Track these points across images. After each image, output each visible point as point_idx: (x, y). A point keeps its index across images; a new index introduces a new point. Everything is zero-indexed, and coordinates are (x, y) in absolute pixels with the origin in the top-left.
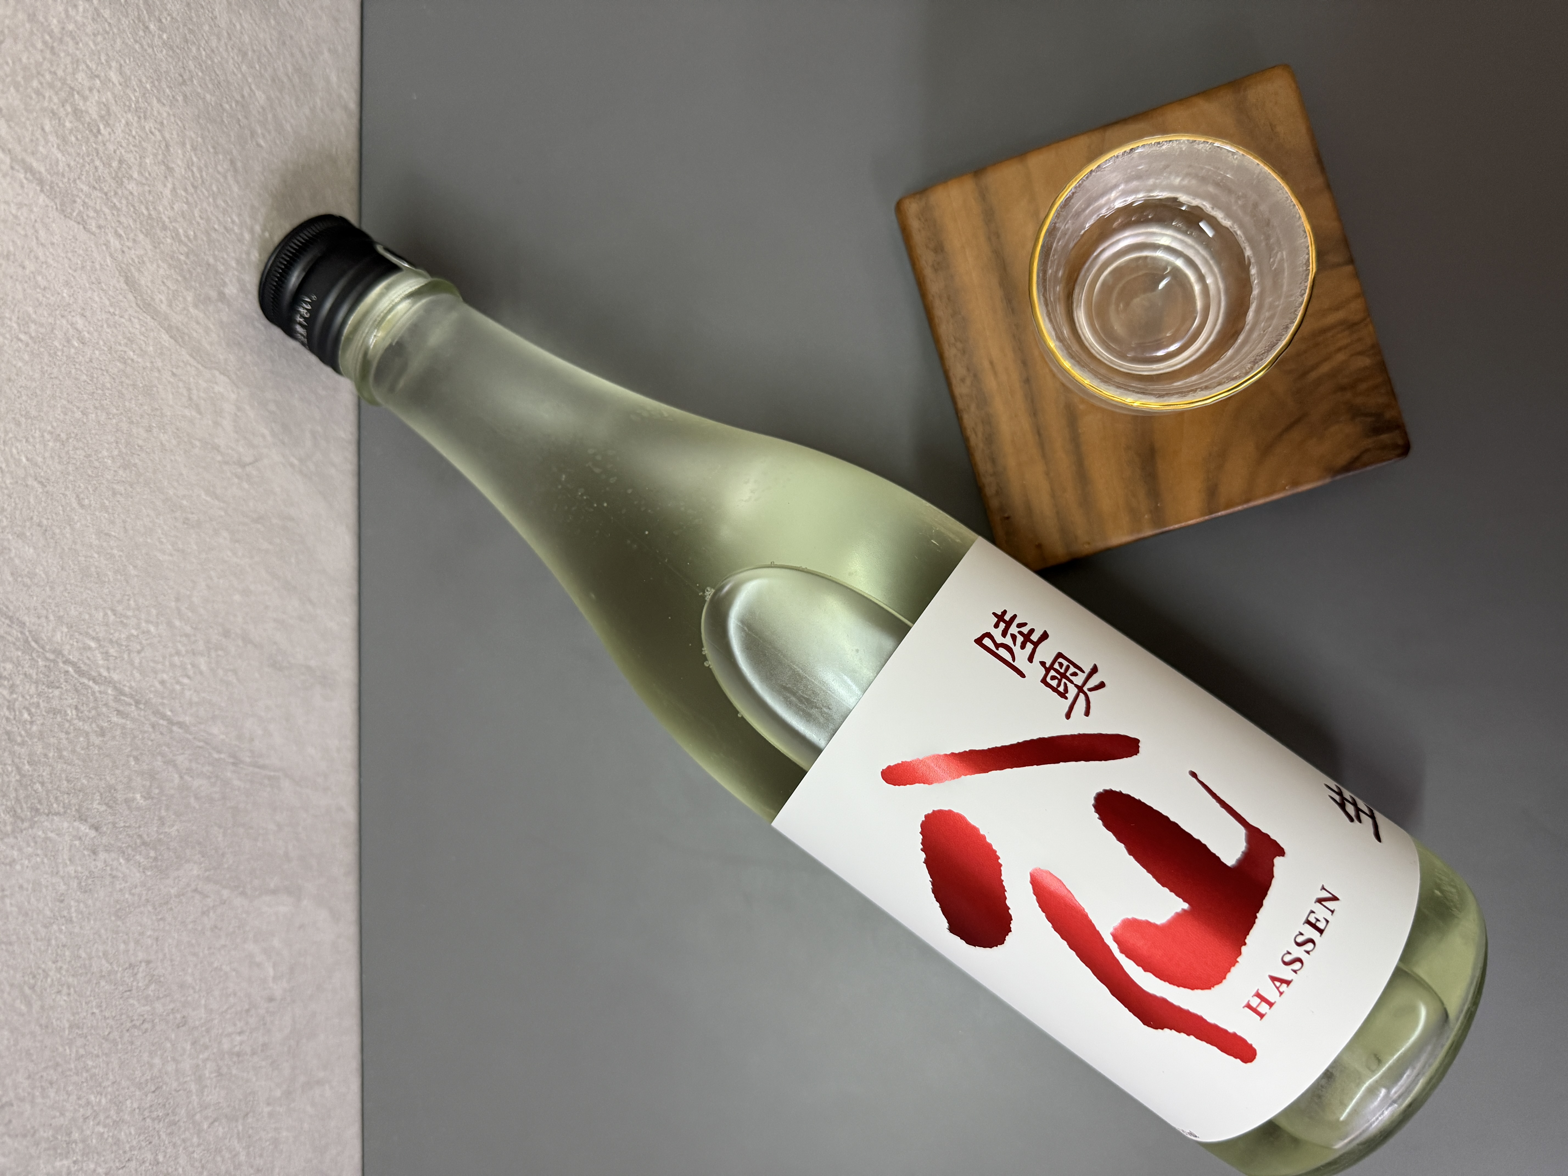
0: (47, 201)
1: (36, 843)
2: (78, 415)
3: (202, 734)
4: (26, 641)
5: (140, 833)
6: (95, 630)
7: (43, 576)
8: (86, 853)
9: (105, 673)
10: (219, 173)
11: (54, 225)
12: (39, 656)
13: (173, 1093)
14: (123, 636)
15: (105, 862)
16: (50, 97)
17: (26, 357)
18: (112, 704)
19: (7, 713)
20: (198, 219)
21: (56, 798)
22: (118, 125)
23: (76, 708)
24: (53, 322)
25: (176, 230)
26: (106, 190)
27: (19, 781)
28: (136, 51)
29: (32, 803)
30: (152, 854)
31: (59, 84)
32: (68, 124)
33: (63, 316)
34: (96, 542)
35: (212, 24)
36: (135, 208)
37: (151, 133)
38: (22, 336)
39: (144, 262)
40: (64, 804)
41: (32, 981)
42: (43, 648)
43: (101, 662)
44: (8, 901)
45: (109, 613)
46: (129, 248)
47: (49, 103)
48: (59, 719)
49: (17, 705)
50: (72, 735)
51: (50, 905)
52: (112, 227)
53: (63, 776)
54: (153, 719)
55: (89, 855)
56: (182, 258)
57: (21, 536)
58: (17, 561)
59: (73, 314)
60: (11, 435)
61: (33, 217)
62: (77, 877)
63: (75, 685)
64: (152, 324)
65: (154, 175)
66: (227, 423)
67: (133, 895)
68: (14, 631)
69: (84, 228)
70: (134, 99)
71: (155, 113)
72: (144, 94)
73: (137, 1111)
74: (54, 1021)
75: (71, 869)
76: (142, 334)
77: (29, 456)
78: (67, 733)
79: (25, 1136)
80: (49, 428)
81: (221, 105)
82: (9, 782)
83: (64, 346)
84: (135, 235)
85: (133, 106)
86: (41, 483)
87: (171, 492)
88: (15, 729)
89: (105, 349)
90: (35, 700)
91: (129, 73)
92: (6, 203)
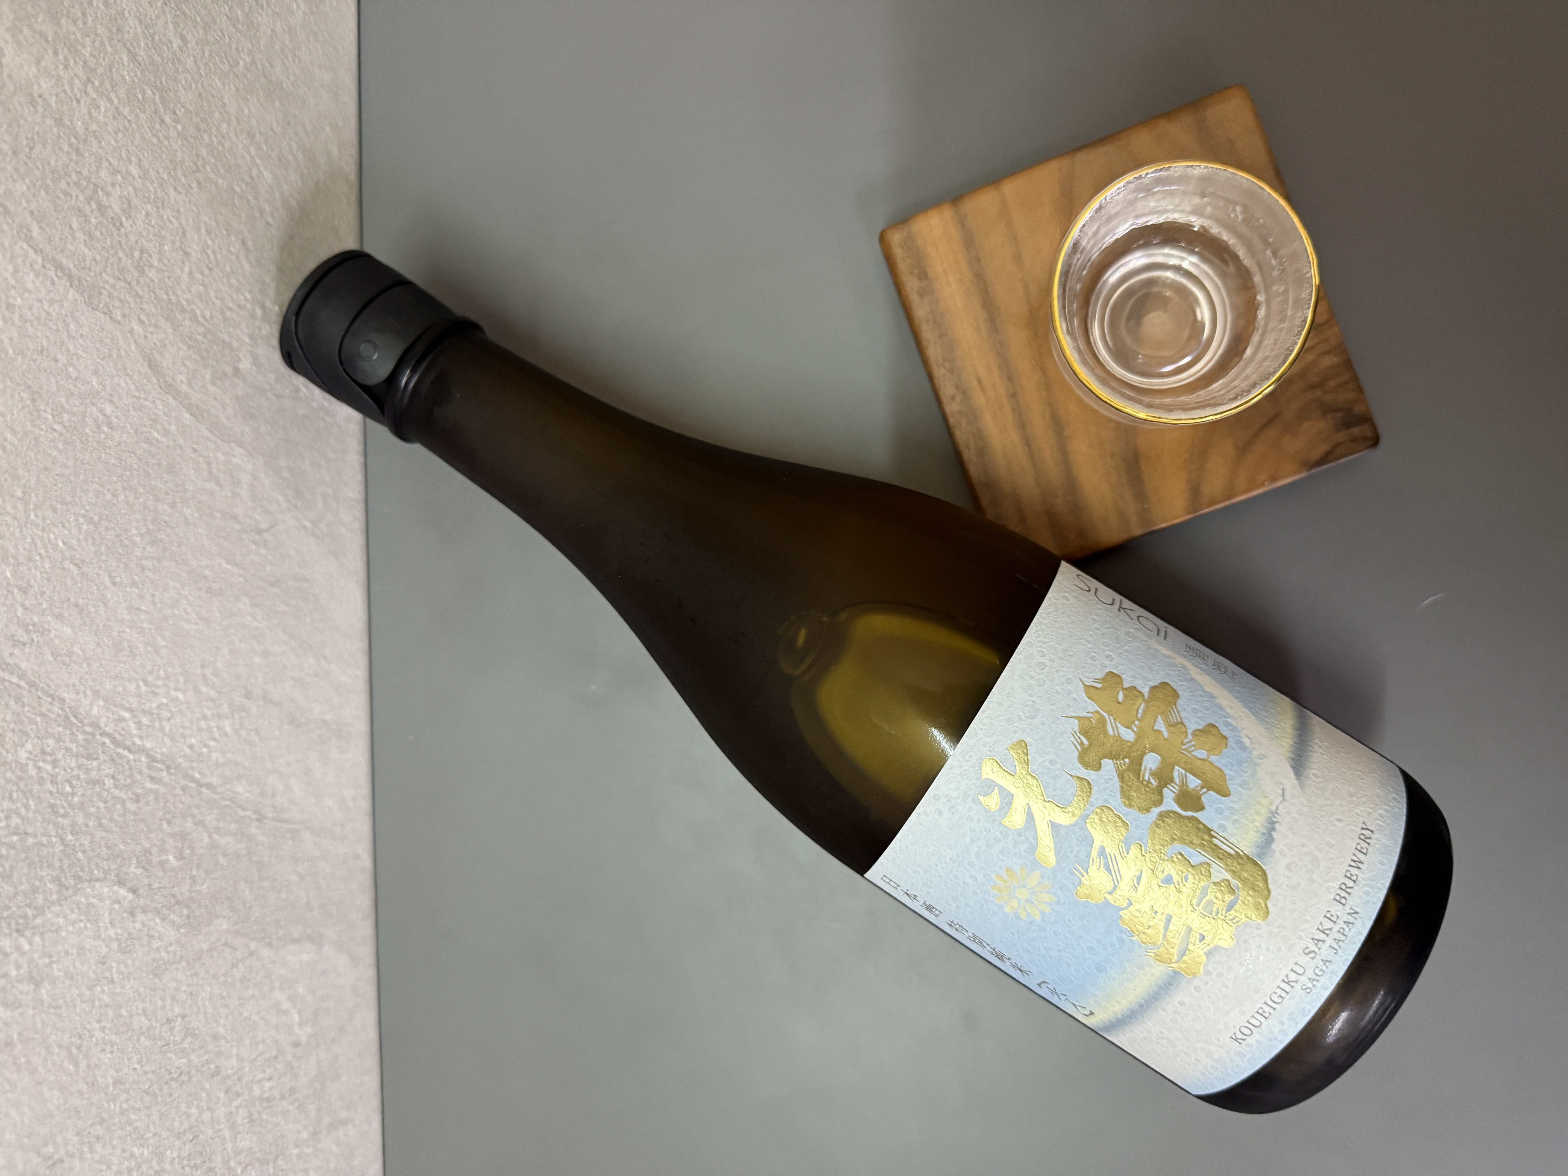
0: (77, 296)
1: (79, 908)
2: (109, 496)
3: (229, 793)
4: (67, 718)
5: (174, 893)
6: (128, 701)
7: (81, 653)
8: (125, 915)
9: (138, 742)
10: (232, 253)
11: (83, 317)
12: (78, 731)
13: (209, 1140)
14: (154, 705)
15: (142, 923)
16: (77, 197)
17: (61, 446)
18: (145, 771)
19: (51, 787)
20: (214, 300)
21: (97, 865)
22: (138, 216)
23: (113, 777)
24: (84, 410)
25: (193, 311)
26: (129, 279)
27: (63, 851)
28: (153, 143)
29: (76, 871)
30: (185, 912)
31: (84, 183)
32: (93, 220)
33: (93, 404)
34: (128, 617)
35: (222, 111)
36: (156, 295)
37: (170, 221)
38: (56, 427)
39: (165, 346)
40: (104, 870)
41: (78, 1042)
42: (82, 722)
43: (135, 732)
44: (55, 966)
45: (141, 683)
46: (152, 333)
47: (76, 203)
48: (97, 789)
49: (59, 778)
50: (110, 804)
51: (93, 967)
52: (135, 314)
53: (103, 843)
54: (183, 782)
55: (128, 918)
56: (200, 338)
57: (59, 617)
58: (57, 642)
59: (102, 401)
60: (48, 522)
61: (63, 312)
62: (117, 939)
63: (111, 755)
64: (174, 404)
65: (172, 261)
66: (244, 492)
67: (168, 952)
68: (56, 708)
69: (111, 318)
70: (152, 190)
71: (172, 202)
72: (161, 186)
73: (177, 1160)
74: (99, 1078)
75: (111, 932)
76: (165, 414)
77: (66, 540)
78: (106, 802)
80: (83, 512)
81: (232, 189)
82: (54, 852)
83: (94, 432)
84: (157, 320)
85: (152, 196)
86: (76, 565)
87: (194, 563)
88: (58, 802)
89: (132, 431)
90: (75, 772)
91: (147, 167)
92: (40, 300)
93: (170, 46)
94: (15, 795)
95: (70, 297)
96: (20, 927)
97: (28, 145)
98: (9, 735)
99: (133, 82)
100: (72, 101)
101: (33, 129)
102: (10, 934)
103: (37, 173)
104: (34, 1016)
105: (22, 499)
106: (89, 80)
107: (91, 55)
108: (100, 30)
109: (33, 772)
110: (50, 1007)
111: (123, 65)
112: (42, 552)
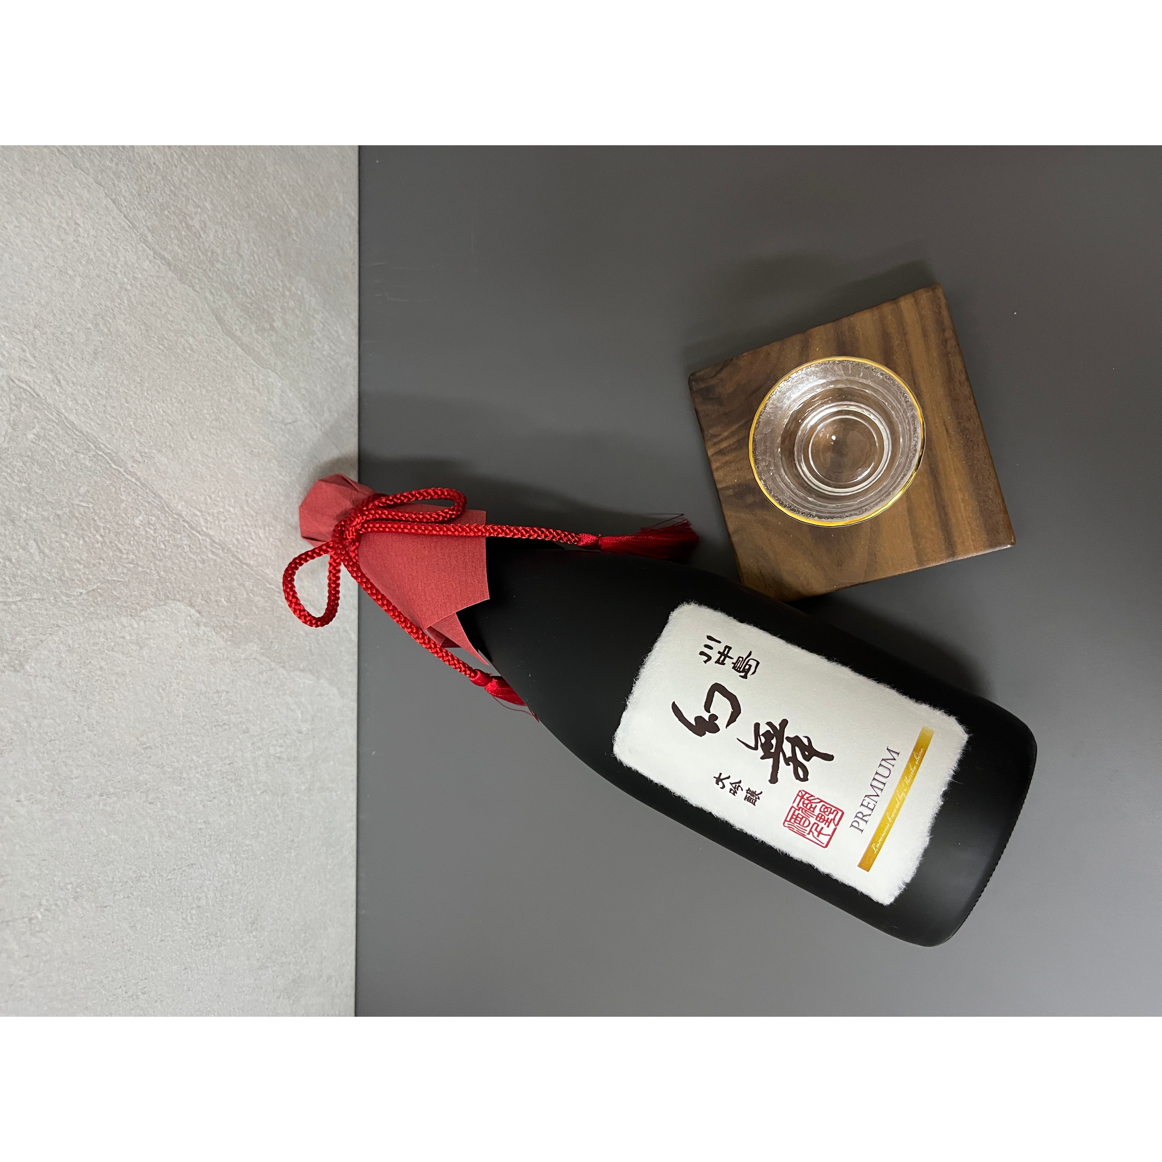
0: (174, 275)
1: (167, 613)
2: (190, 389)
4: (163, 507)
5: (224, 620)
6: (200, 506)
8: (194, 624)
9: (205, 530)
11: (177, 287)
12: (169, 516)
14: (215, 511)
15: (204, 632)
17: (163, 358)
18: (209, 547)
19: (153, 543)
21: (178, 592)
23: (189, 546)
24: (176, 339)
25: (244, 289)
26: (204, 268)
27: (159, 580)
28: (221, 191)
29: (166, 592)
31: (178, 212)
32: (183, 233)
33: (182, 337)
34: (200, 459)
36: (220, 277)
37: (230, 235)
38: (161, 347)
39: (226, 308)
40: (182, 596)
42: (172, 512)
43: (203, 524)
44: (152, 641)
45: (207, 497)
46: (218, 300)
47: (174, 222)
48: (180, 550)
49: (158, 539)
50: (186, 561)
51: (174, 648)
52: (208, 288)
53: (182, 581)
54: (232, 559)
55: (195, 626)
57: (159, 451)
58: (158, 464)
59: (187, 335)
61: (165, 283)
62: (189, 637)
63: (189, 534)
64: (231, 342)
66: (275, 399)
67: (220, 653)
69: (193, 289)
70: (219, 217)
71: (232, 224)
72: (226, 215)
75: (185, 632)
76: (226, 347)
77: (165, 410)
78: (184, 559)
80: (175, 396)
82: (154, 579)
83: (182, 352)
84: (222, 293)
86: (170, 424)
87: (243, 435)
88: (156, 552)
89: (205, 354)
90: (167, 538)
91: (216, 203)
92: (152, 276)
95: (170, 276)
96: (133, 614)
98: (130, 509)
99: (209, 155)
102: (127, 616)
104: (139, 664)
109: (143, 533)
110: (148, 662)
112: (151, 414)
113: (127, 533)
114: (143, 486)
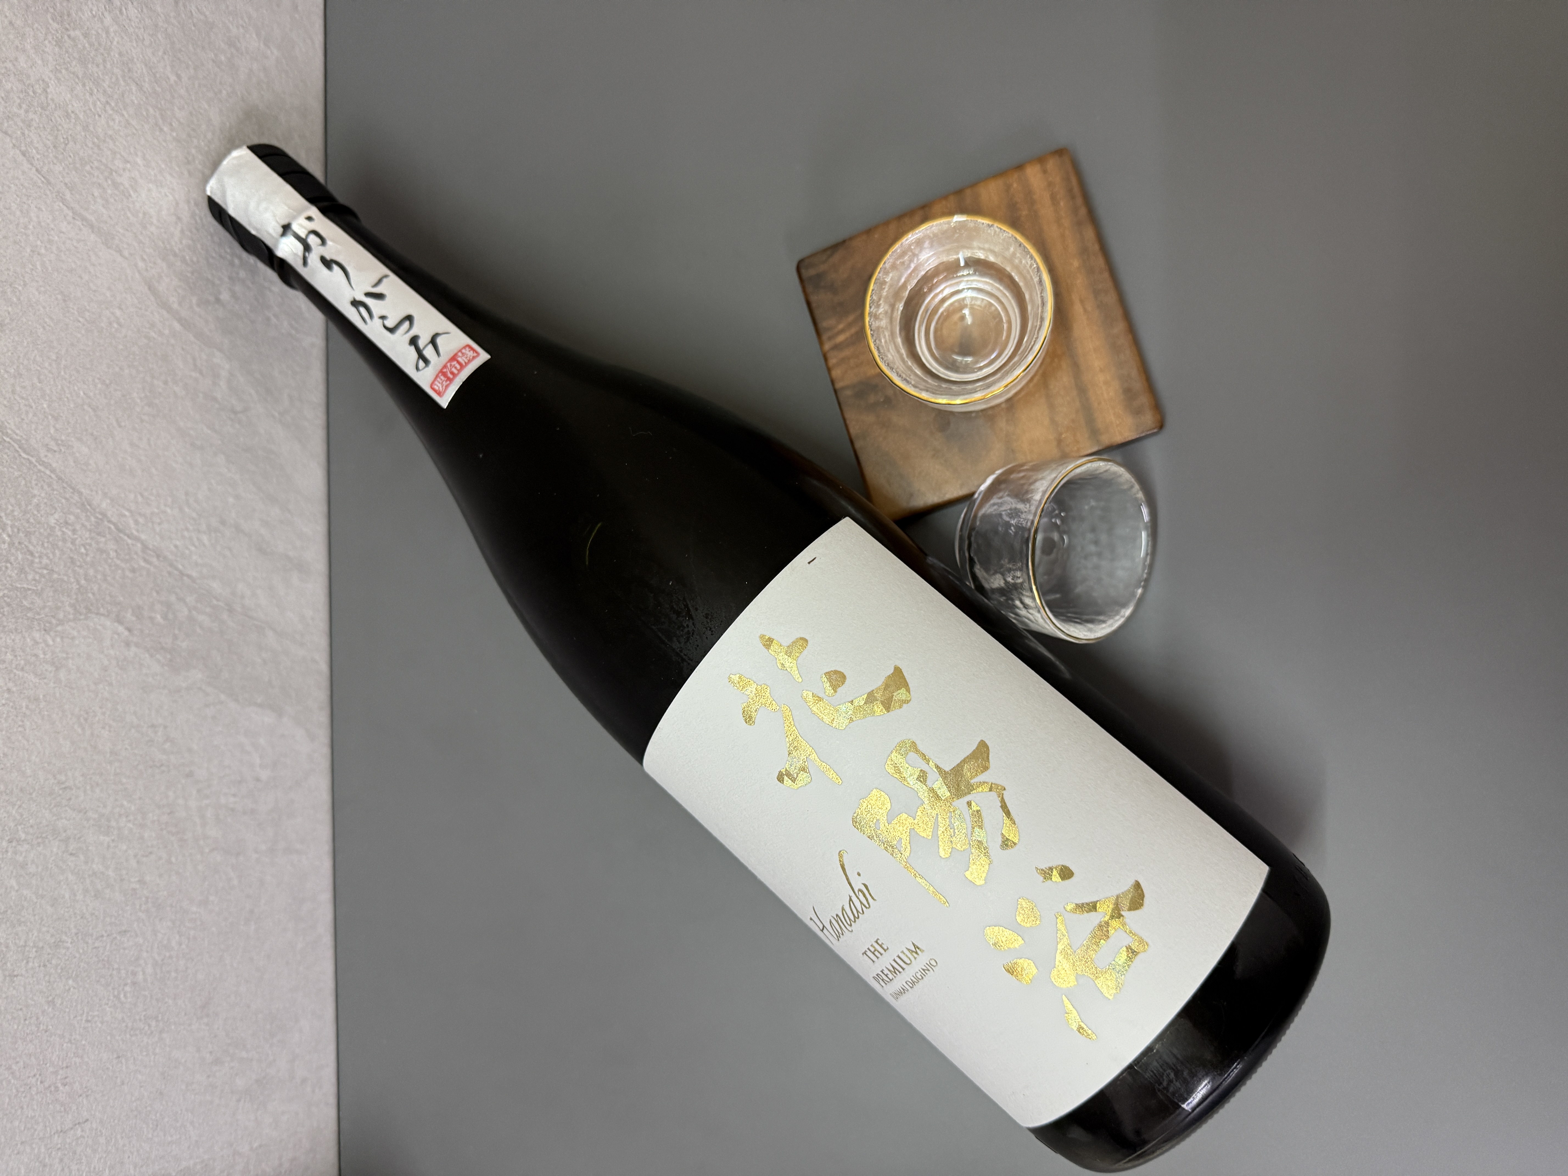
0: (96, 238)
1: (89, 629)
2: (117, 369)
3: (205, 586)
4: (83, 504)
5: (160, 641)
6: (128, 505)
7: (95, 466)
8: (122, 644)
9: (135, 533)
11: (101, 253)
12: (91, 515)
13: (183, 819)
14: (148, 512)
15: (135, 653)
17: (83, 332)
19: (71, 546)
21: (102, 606)
23: (116, 551)
24: (100, 311)
27: (79, 589)
28: (154, 144)
29: (87, 605)
30: (169, 656)
31: (103, 167)
32: (109, 192)
33: (107, 308)
34: (129, 450)
37: (166, 195)
38: (81, 319)
39: (161, 277)
40: (107, 610)
41: (86, 716)
42: (94, 510)
43: (133, 526)
44: (70, 661)
45: (138, 495)
46: (151, 267)
47: (97, 179)
48: (104, 556)
49: (77, 542)
50: (113, 568)
51: (98, 671)
52: (139, 254)
53: (107, 592)
54: (169, 569)
55: (124, 646)
56: (189, 275)
57: (80, 439)
58: (77, 455)
59: (113, 307)
60: (73, 378)
61: (87, 247)
62: (116, 658)
63: (115, 537)
64: (167, 316)
66: (222, 383)
67: (155, 680)
68: (76, 498)
69: (121, 255)
70: (152, 173)
72: (160, 171)
73: (157, 822)
74: (100, 745)
75: (112, 652)
76: (160, 321)
77: (85, 392)
78: (110, 566)
79: (80, 812)
80: (98, 376)
82: (72, 588)
83: (107, 327)
84: (155, 259)
85: (153, 178)
86: (92, 408)
87: (182, 424)
88: (76, 557)
89: (135, 330)
90: (88, 541)
91: (150, 159)
92: (71, 239)
93: (167, 80)
94: (46, 545)
95: (92, 239)
96: (47, 629)
97: (64, 142)
98: (43, 506)
99: (140, 104)
100: (95, 116)
101: (67, 132)
102: (39, 630)
103: (70, 159)
104: (54, 688)
105: (56, 361)
106: (107, 102)
107: (109, 87)
108: (116, 70)
109: (59, 533)
110: (65, 686)
111: (132, 93)
112: (69, 396)
113: (40, 533)
114: (59, 479)
